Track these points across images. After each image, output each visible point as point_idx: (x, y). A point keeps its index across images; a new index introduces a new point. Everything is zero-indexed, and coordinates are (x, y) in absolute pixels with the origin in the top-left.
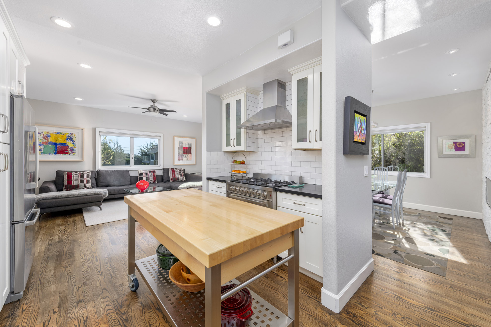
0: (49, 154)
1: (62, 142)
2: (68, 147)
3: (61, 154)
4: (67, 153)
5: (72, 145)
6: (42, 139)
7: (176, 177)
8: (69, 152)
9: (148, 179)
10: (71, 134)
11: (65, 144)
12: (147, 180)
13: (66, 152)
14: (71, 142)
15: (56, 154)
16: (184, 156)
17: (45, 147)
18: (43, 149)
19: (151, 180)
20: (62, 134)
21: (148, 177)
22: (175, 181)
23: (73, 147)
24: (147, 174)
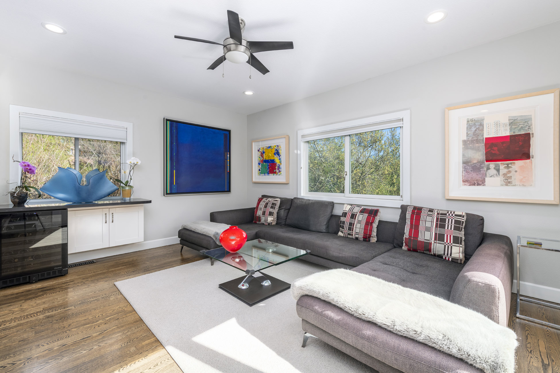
0: (264, 174)
1: (272, 158)
2: (276, 164)
3: (272, 174)
4: (275, 173)
5: (279, 161)
6: (260, 157)
7: (421, 238)
8: (277, 171)
9: (353, 228)
10: (278, 146)
11: (274, 160)
12: (350, 229)
13: (275, 171)
14: (278, 157)
15: (269, 174)
16: (488, 168)
17: (262, 166)
18: (261, 168)
19: (358, 231)
20: (272, 148)
21: (354, 224)
22: (415, 251)
23: (280, 164)
24: (353, 216)
